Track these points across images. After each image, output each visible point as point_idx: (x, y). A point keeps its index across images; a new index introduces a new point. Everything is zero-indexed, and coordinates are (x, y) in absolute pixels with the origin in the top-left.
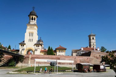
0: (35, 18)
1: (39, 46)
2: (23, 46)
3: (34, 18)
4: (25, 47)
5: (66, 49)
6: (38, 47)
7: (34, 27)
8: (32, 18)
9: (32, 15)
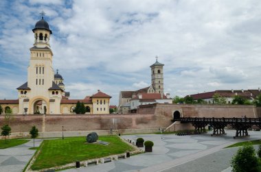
0: (46, 35)
1: (57, 93)
2: (25, 92)
3: (44, 35)
4: (29, 95)
5: (111, 97)
6: (55, 95)
7: (45, 55)
8: (41, 35)
9: (39, 29)
